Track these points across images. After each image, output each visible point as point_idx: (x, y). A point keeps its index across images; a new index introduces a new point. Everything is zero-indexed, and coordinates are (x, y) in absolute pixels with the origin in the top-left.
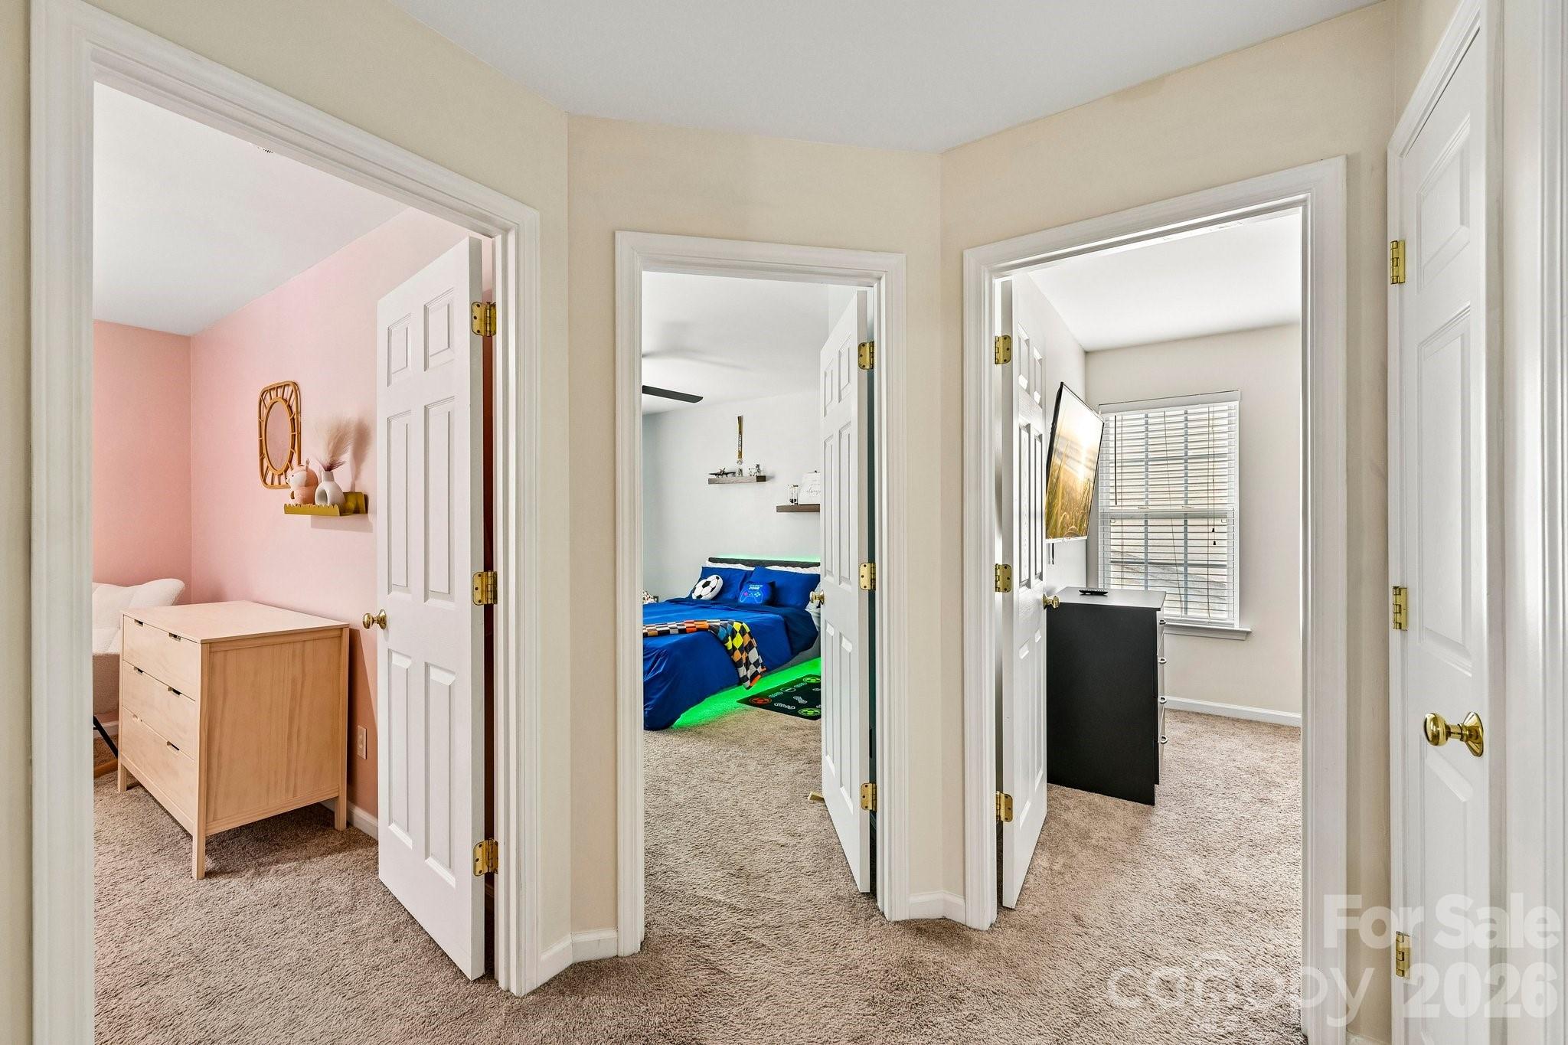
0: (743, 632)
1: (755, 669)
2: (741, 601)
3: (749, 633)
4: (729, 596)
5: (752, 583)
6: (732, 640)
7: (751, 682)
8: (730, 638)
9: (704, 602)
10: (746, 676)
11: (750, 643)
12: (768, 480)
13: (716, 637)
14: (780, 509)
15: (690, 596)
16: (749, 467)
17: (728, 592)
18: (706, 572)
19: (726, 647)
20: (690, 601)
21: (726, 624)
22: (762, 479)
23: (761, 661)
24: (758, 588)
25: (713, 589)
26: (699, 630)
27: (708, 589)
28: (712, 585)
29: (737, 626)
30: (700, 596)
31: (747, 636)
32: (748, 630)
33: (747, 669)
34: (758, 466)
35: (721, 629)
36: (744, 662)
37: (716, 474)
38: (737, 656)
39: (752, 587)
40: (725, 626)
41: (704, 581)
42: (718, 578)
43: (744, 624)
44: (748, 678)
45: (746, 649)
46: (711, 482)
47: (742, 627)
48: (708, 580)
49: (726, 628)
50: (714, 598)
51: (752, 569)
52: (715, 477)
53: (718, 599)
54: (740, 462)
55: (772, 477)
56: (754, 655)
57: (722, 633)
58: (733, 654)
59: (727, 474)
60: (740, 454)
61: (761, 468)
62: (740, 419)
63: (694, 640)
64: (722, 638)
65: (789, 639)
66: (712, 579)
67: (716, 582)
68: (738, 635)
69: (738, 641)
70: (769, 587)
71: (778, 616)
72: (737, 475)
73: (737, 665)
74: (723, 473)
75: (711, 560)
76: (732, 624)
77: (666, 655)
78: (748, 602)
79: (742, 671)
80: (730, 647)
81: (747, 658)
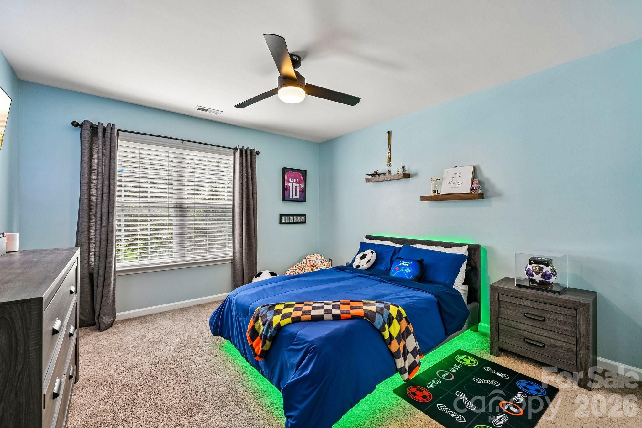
0: (399, 317)
1: (413, 359)
2: (393, 274)
3: (406, 318)
4: (382, 267)
5: (401, 259)
6: (389, 327)
7: (409, 374)
8: (386, 326)
9: (361, 271)
10: (404, 367)
11: (407, 328)
12: (412, 177)
13: (372, 324)
14: (423, 199)
15: (351, 265)
16: (395, 169)
17: (381, 263)
18: (364, 247)
19: (383, 336)
20: (350, 270)
21: (382, 309)
22: (407, 176)
23: (418, 348)
24: (408, 265)
25: (369, 261)
26: (354, 317)
27: (365, 260)
28: (368, 257)
29: (393, 311)
30: (359, 266)
31: (404, 321)
32: (404, 315)
33: (405, 359)
34: (404, 167)
35: (378, 316)
36: (402, 351)
37: (371, 175)
38: (395, 346)
39: (402, 263)
40: (380, 311)
41: (361, 254)
42: (372, 252)
43: (400, 308)
44: (405, 370)
45: (403, 336)
46: (367, 181)
47: (399, 312)
48: (365, 253)
49: (382, 315)
50: (369, 269)
51: (401, 246)
52: (370, 177)
53: (372, 270)
54: (389, 165)
55: (416, 175)
56: (411, 343)
57: (379, 320)
58: (390, 344)
59: (379, 175)
60: (389, 159)
61: (406, 168)
62: (389, 134)
63: (349, 332)
64: (378, 327)
65: (443, 319)
66: (368, 252)
67: (371, 256)
68: (395, 321)
69: (395, 329)
70: (418, 264)
71: (430, 295)
72: (387, 175)
73: (394, 356)
74: (376, 174)
75: (368, 237)
76: (388, 308)
77: (316, 352)
78: (400, 276)
79: (400, 363)
80: (387, 336)
81: (405, 346)
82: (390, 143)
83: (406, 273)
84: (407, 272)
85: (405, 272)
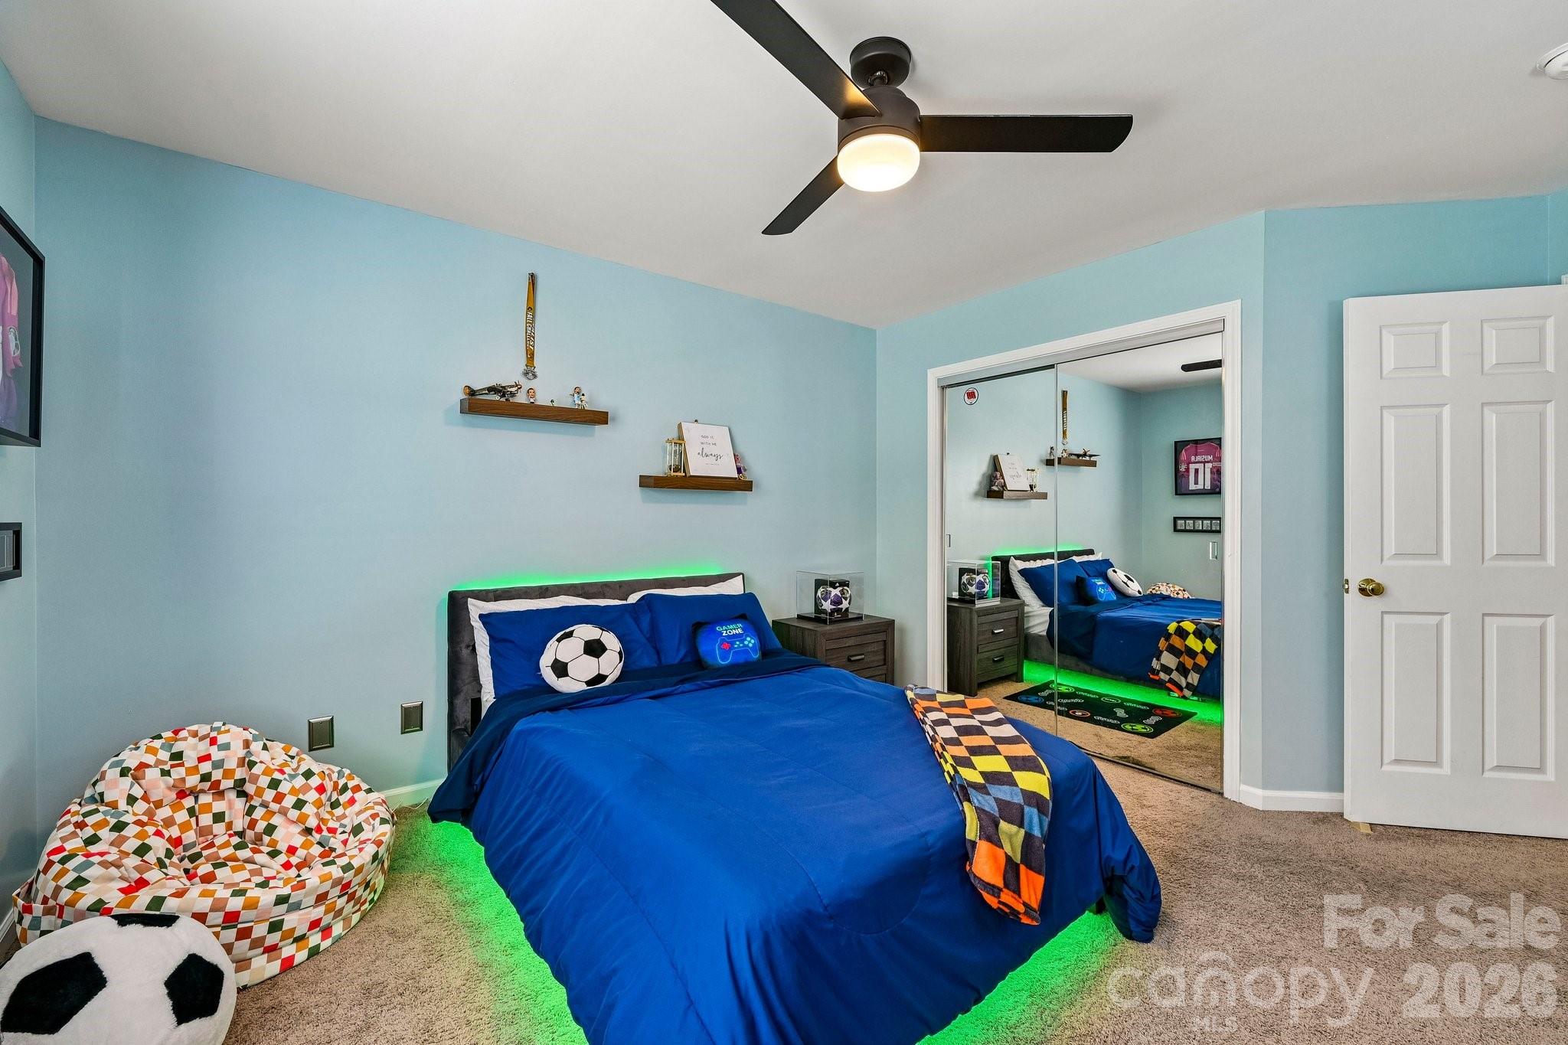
14: (647, 482)
82: (531, 309)
83: (750, 648)
84: (751, 645)
85: (747, 646)
